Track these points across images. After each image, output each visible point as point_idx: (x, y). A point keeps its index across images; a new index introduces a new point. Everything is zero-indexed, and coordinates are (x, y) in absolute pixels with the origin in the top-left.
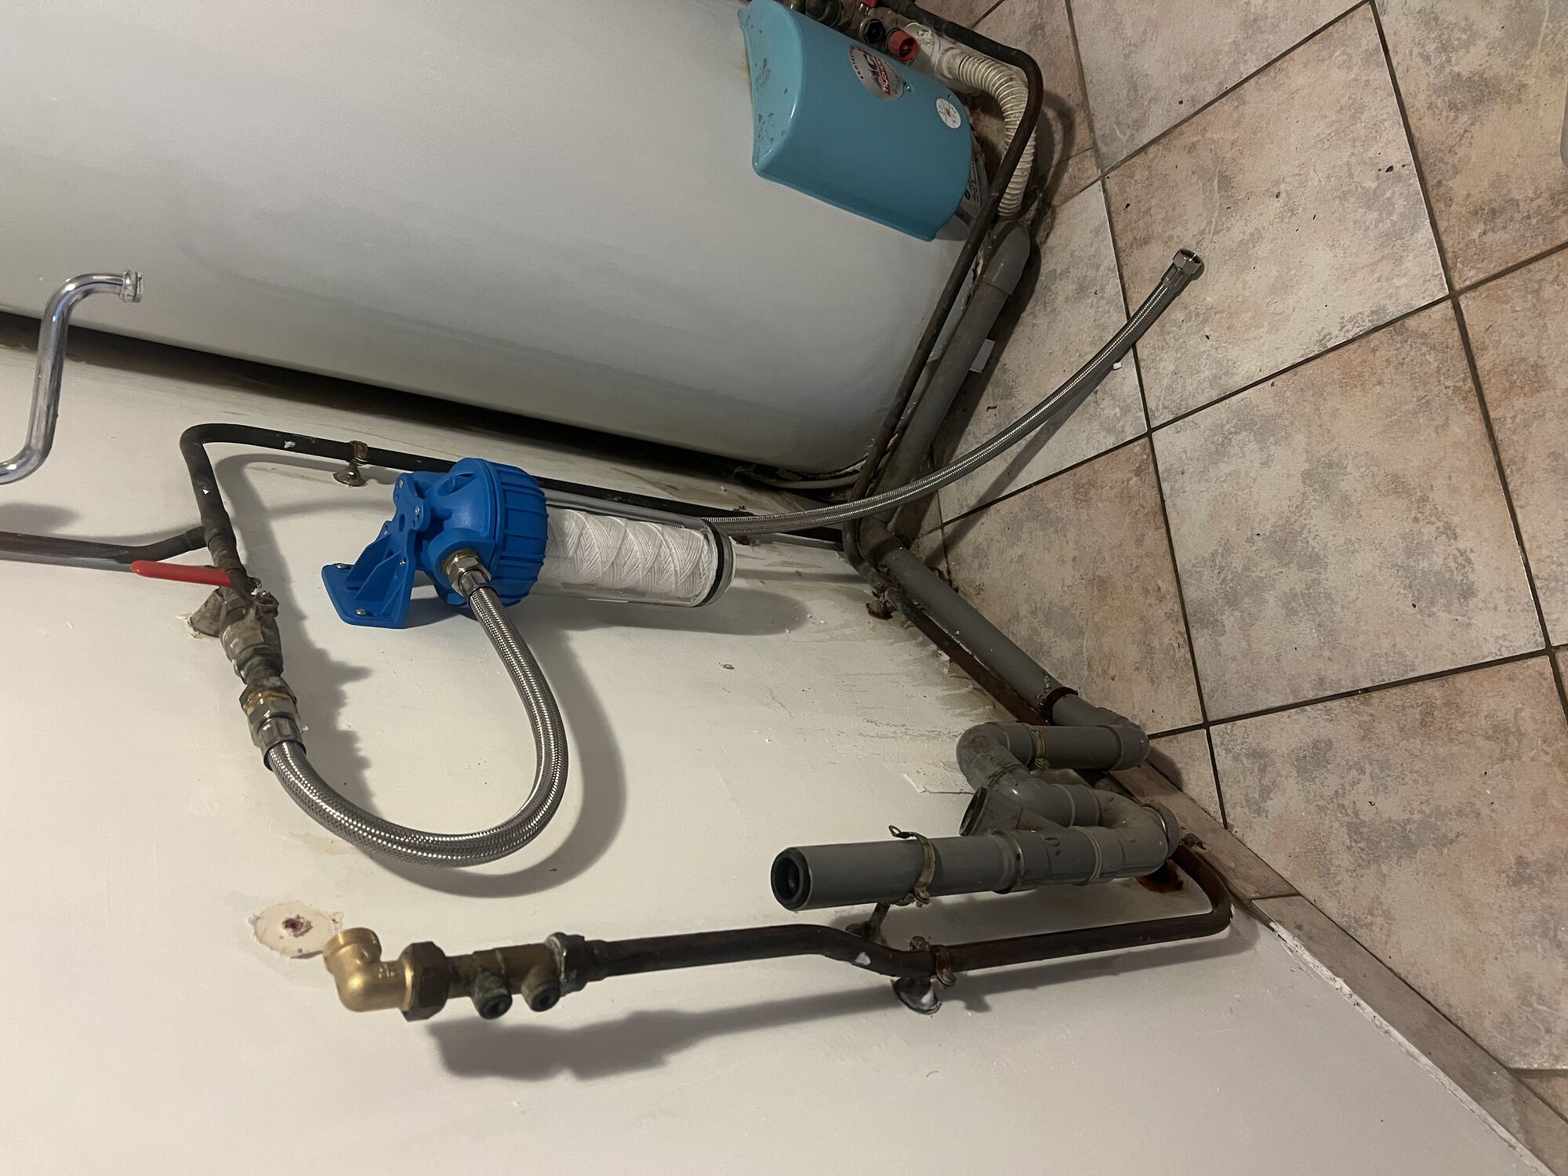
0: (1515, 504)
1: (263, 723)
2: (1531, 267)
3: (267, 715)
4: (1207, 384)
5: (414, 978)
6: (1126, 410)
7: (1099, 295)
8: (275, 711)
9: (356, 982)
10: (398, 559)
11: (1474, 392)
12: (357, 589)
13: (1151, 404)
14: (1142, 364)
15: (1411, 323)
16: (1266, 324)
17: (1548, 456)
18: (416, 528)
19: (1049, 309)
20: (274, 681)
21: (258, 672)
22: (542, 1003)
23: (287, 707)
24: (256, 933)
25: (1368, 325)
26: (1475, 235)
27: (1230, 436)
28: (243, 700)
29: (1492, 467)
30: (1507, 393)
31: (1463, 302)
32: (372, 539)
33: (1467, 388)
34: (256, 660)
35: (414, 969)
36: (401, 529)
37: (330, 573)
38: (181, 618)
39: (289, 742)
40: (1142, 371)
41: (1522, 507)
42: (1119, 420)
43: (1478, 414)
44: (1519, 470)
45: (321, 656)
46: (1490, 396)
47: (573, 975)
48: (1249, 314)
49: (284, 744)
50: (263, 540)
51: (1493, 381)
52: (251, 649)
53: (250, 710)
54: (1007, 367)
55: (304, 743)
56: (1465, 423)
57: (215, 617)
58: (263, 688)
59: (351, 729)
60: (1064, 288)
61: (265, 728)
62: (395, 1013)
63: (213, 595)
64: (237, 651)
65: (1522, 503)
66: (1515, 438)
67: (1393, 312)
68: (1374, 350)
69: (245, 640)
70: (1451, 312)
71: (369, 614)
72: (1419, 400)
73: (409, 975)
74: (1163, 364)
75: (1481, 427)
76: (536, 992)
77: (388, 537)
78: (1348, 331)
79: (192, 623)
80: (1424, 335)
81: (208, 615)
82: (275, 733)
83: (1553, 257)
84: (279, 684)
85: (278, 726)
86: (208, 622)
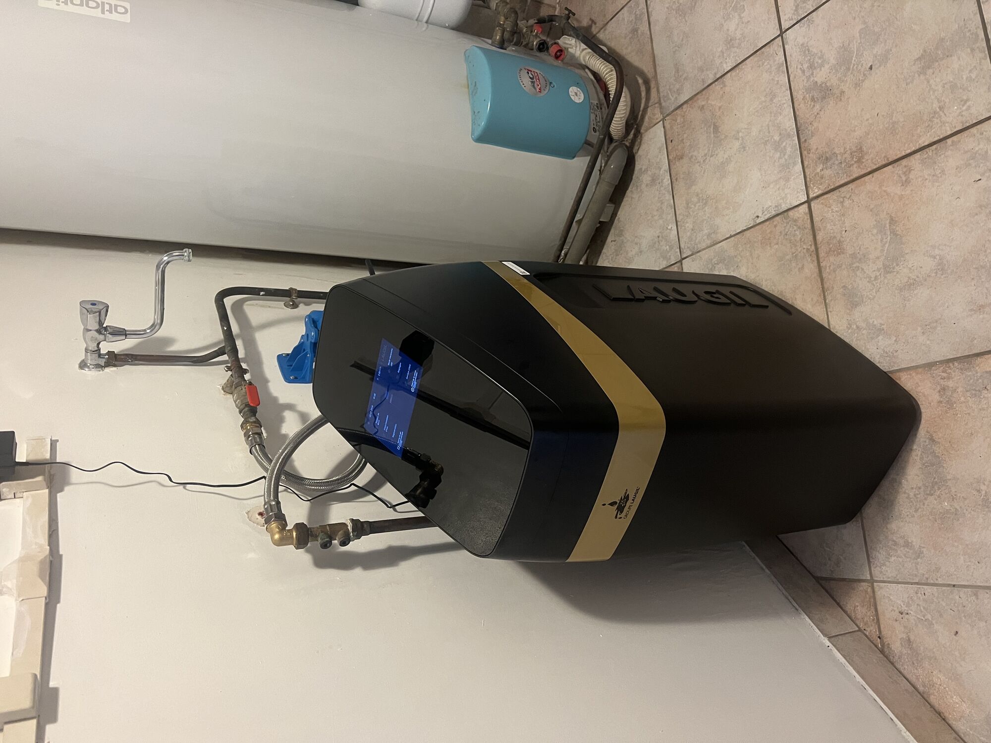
0: (828, 310)
1: (249, 437)
2: (840, 189)
3: (250, 433)
4: (705, 237)
5: (296, 535)
6: (671, 248)
7: (661, 184)
8: (254, 432)
9: (277, 536)
10: (307, 354)
11: (814, 252)
12: (291, 366)
13: (682, 246)
14: (679, 224)
15: (791, 213)
16: (731, 207)
17: (842, 287)
18: (313, 341)
19: (639, 190)
20: (253, 419)
21: (247, 414)
22: (344, 544)
23: (257, 430)
24: (248, 517)
25: (774, 213)
26: (818, 170)
27: (715, 265)
28: (242, 427)
29: (819, 291)
30: (828, 253)
31: (813, 204)
32: (297, 344)
33: (811, 250)
34: (246, 409)
35: (296, 532)
36: (308, 340)
37: (280, 357)
38: (218, 386)
39: (259, 445)
40: (679, 227)
41: (831, 312)
42: (668, 252)
43: (816, 263)
44: (831, 293)
45: (275, 399)
46: (822, 254)
47: (355, 534)
48: (725, 201)
49: (257, 446)
50: (251, 344)
51: (822, 247)
52: (244, 405)
53: (245, 431)
54: (620, 219)
55: (264, 444)
56: (810, 268)
57: (231, 386)
58: (248, 422)
59: (286, 433)
60: (646, 179)
61: (250, 439)
62: (292, 547)
63: (230, 377)
64: (239, 406)
65: (831, 309)
66: (830, 277)
67: (784, 207)
68: (775, 226)
69: (242, 401)
70: (807, 210)
71: (296, 378)
72: (793, 254)
73: (294, 534)
74: (687, 224)
75: (817, 270)
76: (341, 540)
77: (303, 343)
78: (765, 215)
79: (223, 389)
80: (795, 221)
81: (229, 385)
82: (253, 441)
83: (849, 186)
85: (254, 438)
86: (229, 388)
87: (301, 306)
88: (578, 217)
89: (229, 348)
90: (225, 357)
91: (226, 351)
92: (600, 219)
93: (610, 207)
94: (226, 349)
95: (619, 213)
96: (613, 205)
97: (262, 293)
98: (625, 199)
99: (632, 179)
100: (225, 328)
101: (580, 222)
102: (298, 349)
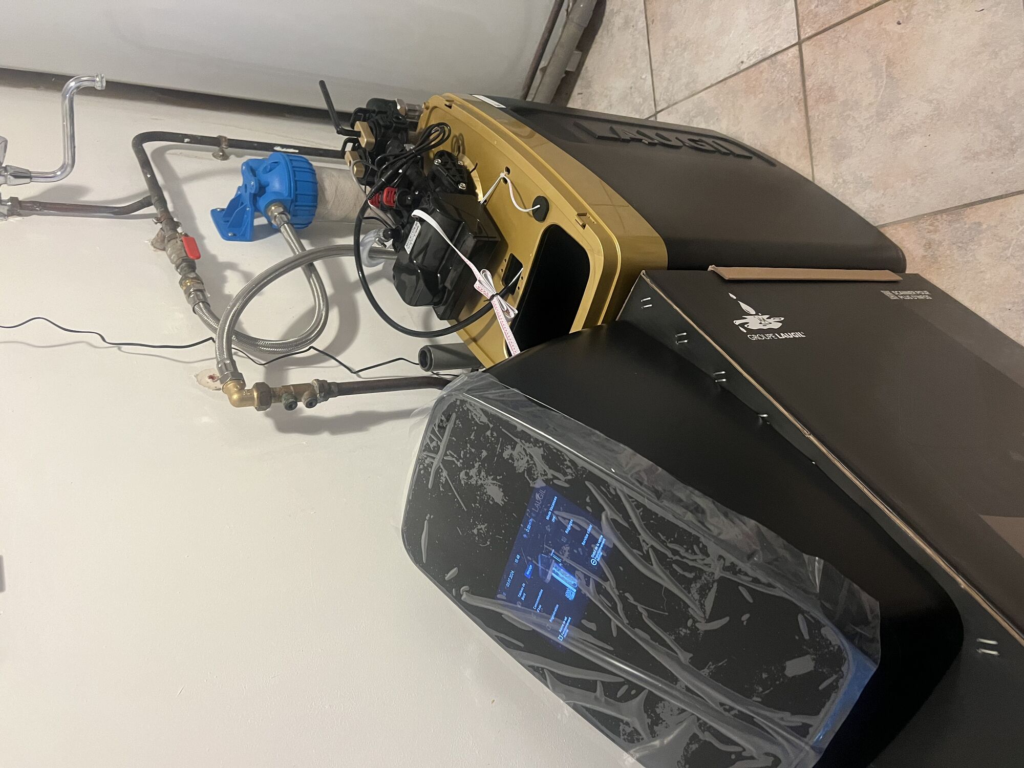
0: (814, 164)
1: (190, 294)
2: (835, 28)
3: (192, 290)
4: (683, 87)
5: (257, 395)
6: (645, 100)
7: (635, 27)
8: (195, 289)
9: (235, 397)
10: (245, 207)
11: (803, 100)
12: (228, 221)
13: (657, 98)
14: (654, 72)
15: (779, 57)
16: (713, 52)
17: (831, 138)
18: (253, 192)
19: (610, 34)
20: (192, 275)
21: (185, 271)
22: (310, 405)
23: (199, 287)
24: (197, 381)
25: (760, 58)
26: (813, 7)
27: (693, 119)
28: (181, 283)
29: (806, 143)
30: (817, 101)
31: (804, 46)
32: (233, 197)
33: (799, 98)
34: (184, 264)
35: (257, 391)
36: (246, 191)
37: (214, 212)
38: (146, 242)
39: (203, 302)
40: (654, 76)
41: (816, 165)
42: (641, 105)
43: (803, 113)
44: (817, 145)
45: (213, 258)
46: (810, 102)
47: (323, 395)
48: (706, 46)
49: (201, 303)
50: (179, 196)
51: (812, 94)
52: (181, 259)
53: (184, 288)
54: (588, 68)
55: (209, 303)
56: (797, 119)
57: (163, 241)
58: (189, 278)
59: (230, 294)
60: (618, 21)
61: (191, 296)
62: (252, 408)
63: (160, 231)
64: (175, 260)
65: (817, 163)
66: (818, 127)
67: (772, 51)
68: (762, 72)
69: (178, 255)
70: (797, 53)
71: (235, 235)
72: (779, 103)
73: (255, 394)
74: (664, 73)
75: (804, 121)
76: (307, 401)
77: (240, 195)
78: (750, 61)
79: (152, 244)
80: (784, 65)
81: (159, 240)
82: (196, 298)
83: (845, 24)
84: (195, 276)
85: (197, 296)
86: (160, 243)
87: (232, 157)
88: (543, 64)
89: (156, 198)
90: (152, 210)
91: (153, 202)
92: (566, 67)
93: (578, 54)
94: (152, 199)
95: (587, 62)
96: (580, 53)
97: (186, 140)
98: (594, 46)
99: (602, 21)
100: (149, 176)
101: (544, 70)
102: (235, 203)
